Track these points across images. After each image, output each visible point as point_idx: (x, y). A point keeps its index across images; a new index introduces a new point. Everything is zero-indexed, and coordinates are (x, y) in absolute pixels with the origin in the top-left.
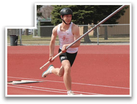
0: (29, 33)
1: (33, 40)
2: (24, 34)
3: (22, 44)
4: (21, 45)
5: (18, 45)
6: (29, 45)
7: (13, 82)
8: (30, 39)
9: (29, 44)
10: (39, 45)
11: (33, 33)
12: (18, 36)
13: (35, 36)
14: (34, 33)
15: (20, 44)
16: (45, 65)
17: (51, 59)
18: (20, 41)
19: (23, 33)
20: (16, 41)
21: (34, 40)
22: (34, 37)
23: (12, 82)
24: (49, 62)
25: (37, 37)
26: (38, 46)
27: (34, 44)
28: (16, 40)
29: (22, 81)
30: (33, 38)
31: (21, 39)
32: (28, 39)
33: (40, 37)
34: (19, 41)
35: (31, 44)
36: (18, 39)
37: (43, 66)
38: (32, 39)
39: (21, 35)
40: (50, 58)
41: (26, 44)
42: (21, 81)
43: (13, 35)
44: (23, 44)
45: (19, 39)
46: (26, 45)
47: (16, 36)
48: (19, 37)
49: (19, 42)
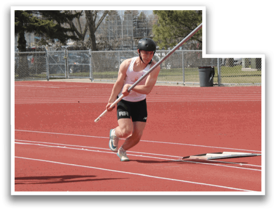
0: (235, 61)
1: (242, 76)
2: (224, 65)
3: (222, 83)
4: (219, 85)
5: (214, 85)
6: (236, 84)
7: (207, 154)
8: (237, 74)
9: (235, 82)
10: (253, 85)
11: (242, 63)
12: (213, 69)
13: (247, 68)
14: (244, 62)
15: (217, 83)
16: (101, 116)
17: (109, 106)
18: (218, 76)
19: (223, 63)
20: (211, 78)
21: (244, 76)
22: (244, 69)
23: (205, 155)
24: (106, 111)
25: (249, 69)
26: (252, 87)
27: (245, 82)
28: (210, 76)
29: (224, 153)
30: (243, 72)
31: (220, 73)
32: (234, 74)
33: (256, 70)
34: (217, 78)
35: (238, 82)
36: (214, 74)
37: (98, 118)
38: (240, 74)
39: (220, 66)
40: (109, 104)
41: (230, 82)
42: (221, 153)
43: (205, 65)
44: (224, 84)
45: (216, 75)
46: (230, 85)
47: (210, 67)
48: (217, 69)
49: (215, 79)
